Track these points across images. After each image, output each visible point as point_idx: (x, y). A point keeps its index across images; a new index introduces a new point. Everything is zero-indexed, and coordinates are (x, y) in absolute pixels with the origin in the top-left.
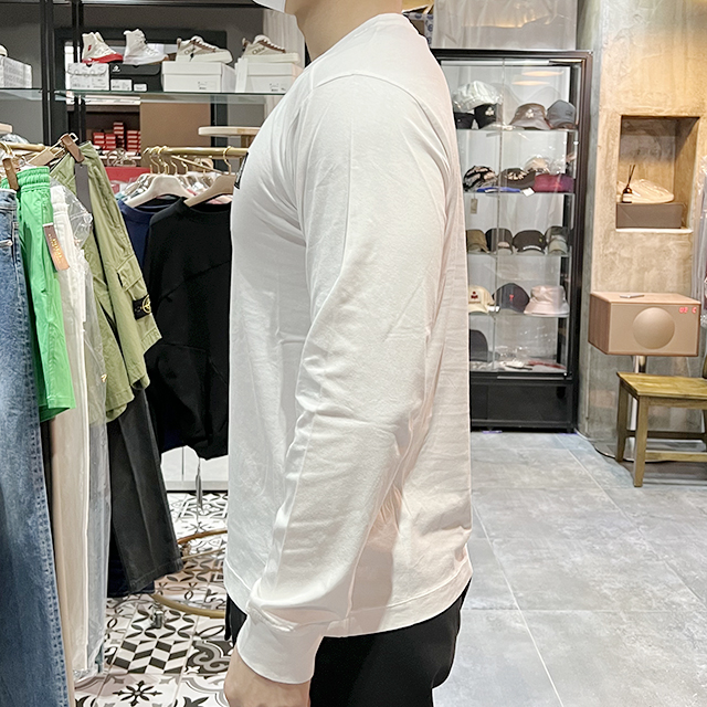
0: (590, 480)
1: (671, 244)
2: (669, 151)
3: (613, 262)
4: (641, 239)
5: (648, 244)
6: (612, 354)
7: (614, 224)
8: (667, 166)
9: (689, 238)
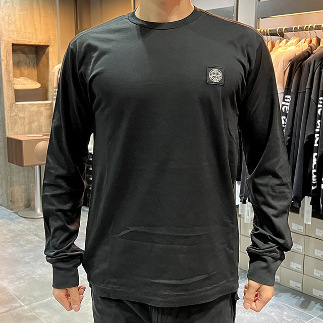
0: (25, 232)
1: (42, 109)
2: (33, 62)
3: (16, 120)
4: (28, 107)
5: (32, 109)
6: (26, 166)
7: (14, 100)
9: (51, 106)
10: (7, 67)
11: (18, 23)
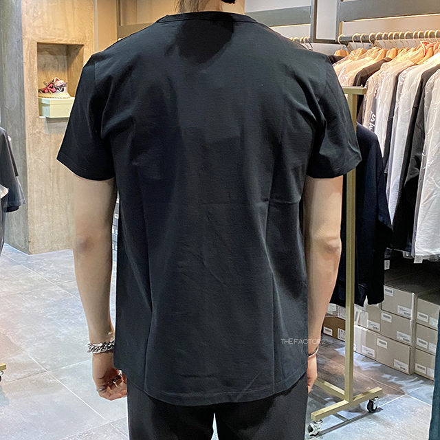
2: (63, 65)
3: (39, 138)
8: (63, 74)
10: (30, 72)
11: (45, 17)
